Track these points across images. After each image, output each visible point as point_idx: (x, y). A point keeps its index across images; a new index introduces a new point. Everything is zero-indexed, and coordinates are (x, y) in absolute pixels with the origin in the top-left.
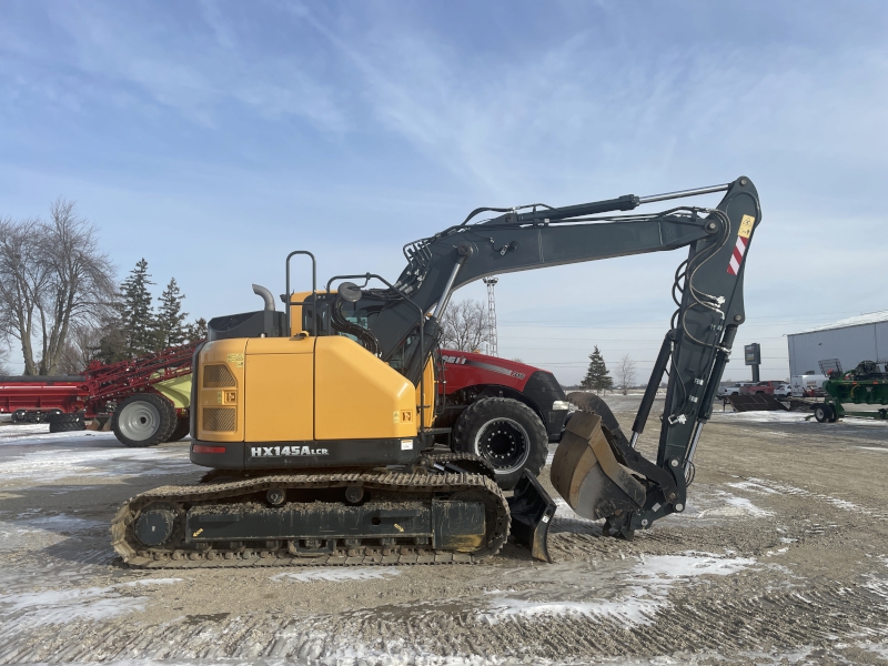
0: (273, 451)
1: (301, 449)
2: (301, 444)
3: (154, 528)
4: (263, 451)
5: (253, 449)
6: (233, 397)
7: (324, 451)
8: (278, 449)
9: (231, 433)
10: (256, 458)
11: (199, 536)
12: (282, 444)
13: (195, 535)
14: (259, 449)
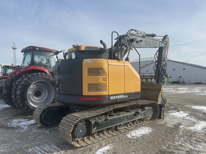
0: (116, 97)
1: (122, 96)
2: (122, 94)
3: (81, 131)
4: (113, 98)
5: (111, 97)
6: (105, 79)
7: (127, 96)
8: (117, 96)
9: (105, 92)
10: (112, 100)
11: (95, 130)
12: (118, 95)
13: (94, 130)
14: (112, 97)
